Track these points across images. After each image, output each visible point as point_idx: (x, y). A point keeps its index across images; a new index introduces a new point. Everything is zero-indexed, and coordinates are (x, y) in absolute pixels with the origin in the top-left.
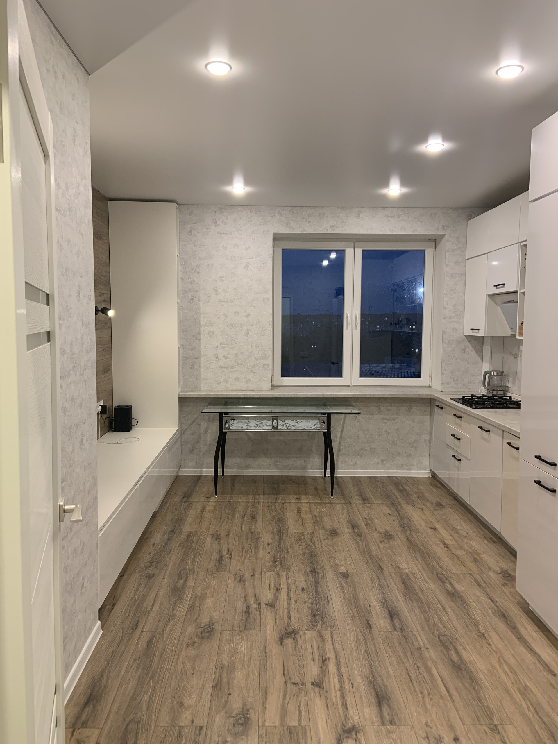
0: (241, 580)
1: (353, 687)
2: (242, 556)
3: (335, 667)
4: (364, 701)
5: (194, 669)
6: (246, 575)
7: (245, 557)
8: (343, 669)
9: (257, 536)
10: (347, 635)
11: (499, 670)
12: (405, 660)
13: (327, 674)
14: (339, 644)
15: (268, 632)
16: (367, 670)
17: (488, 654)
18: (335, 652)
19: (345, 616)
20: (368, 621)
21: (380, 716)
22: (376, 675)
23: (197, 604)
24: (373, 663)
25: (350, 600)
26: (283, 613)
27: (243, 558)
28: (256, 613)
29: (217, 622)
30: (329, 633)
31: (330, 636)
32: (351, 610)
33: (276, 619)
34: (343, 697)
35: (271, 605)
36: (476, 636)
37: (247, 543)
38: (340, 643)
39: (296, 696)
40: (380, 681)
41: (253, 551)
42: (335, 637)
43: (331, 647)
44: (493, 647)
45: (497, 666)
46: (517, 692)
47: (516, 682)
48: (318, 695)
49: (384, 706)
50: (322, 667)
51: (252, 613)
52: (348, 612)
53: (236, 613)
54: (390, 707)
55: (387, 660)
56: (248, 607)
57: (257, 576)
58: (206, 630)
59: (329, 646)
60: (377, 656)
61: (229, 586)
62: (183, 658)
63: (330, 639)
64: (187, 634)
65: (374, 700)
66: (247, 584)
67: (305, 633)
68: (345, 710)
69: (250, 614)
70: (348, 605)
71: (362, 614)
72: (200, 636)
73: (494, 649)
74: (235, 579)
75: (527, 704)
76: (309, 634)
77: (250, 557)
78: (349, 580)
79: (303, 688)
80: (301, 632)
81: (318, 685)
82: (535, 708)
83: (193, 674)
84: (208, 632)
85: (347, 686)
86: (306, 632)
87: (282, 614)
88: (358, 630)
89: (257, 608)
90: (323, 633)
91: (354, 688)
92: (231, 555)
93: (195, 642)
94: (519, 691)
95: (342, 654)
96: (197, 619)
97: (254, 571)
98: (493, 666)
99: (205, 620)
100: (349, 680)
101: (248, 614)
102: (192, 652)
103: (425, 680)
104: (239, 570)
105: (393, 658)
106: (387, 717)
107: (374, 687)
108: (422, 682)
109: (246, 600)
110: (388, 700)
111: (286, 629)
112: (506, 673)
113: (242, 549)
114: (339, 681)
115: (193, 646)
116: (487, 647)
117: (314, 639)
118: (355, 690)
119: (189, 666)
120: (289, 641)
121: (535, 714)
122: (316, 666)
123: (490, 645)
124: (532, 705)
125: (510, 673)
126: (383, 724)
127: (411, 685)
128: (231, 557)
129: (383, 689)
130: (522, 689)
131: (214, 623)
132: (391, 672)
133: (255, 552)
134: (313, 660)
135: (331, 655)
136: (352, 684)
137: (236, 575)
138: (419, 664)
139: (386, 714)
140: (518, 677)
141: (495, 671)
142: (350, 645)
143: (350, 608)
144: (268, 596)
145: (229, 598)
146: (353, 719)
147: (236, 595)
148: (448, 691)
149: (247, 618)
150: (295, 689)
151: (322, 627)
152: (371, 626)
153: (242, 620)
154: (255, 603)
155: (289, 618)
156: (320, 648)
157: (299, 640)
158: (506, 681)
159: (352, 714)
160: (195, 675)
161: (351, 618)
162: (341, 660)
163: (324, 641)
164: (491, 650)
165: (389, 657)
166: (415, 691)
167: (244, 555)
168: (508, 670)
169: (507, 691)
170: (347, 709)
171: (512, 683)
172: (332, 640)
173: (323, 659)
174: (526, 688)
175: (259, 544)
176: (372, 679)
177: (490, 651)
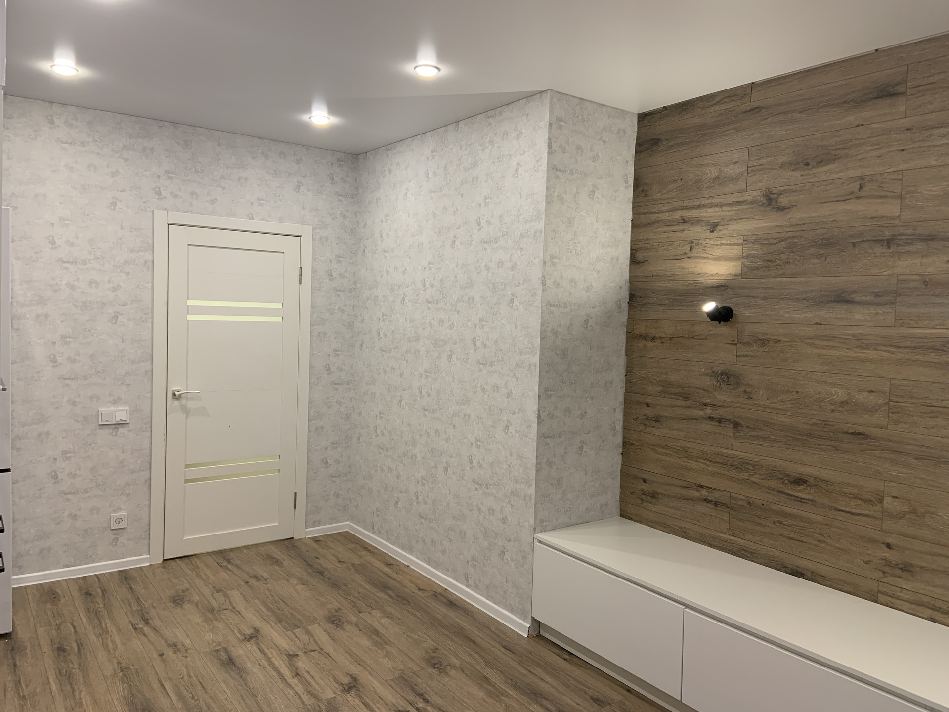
1: (259, 663)
8: (274, 674)
13: (288, 665)
16: (249, 680)
21: (228, 652)
22: (238, 678)
31: (305, 700)
38: (289, 696)
40: (234, 675)
42: (297, 700)
43: (296, 689)
48: (288, 649)
50: (296, 669)
59: (300, 689)
63: (302, 696)
65: (236, 660)
76: (329, 694)
79: (303, 651)
80: (340, 693)
81: (291, 656)
85: (265, 663)
86: (334, 695)
87: (377, 704)
90: (313, 700)
95: (281, 685)
100: (264, 668)
103: (186, 688)
105: (223, 698)
106: (223, 653)
107: (238, 669)
108: (189, 686)
110: (223, 664)
111: (358, 690)
114: (274, 664)
117: (321, 691)
118: (256, 662)
120: (346, 680)
122: (302, 668)
126: (225, 648)
127: (201, 680)
129: (229, 670)
132: (223, 685)
135: (294, 682)
142: (276, 697)
146: (251, 645)
148: (162, 686)
151: (319, 706)
155: (365, 704)
156: (307, 684)
159: (253, 647)
163: (307, 692)
170: (258, 648)
172: (299, 696)
173: (299, 676)
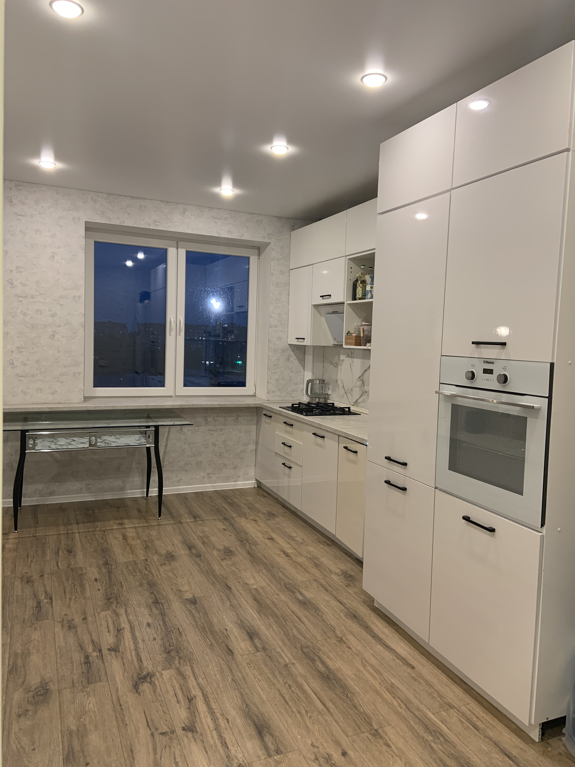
0: (71, 626)
1: (228, 722)
2: (66, 598)
3: (204, 705)
4: (244, 735)
5: (33, 743)
6: (75, 619)
7: (70, 599)
8: (214, 706)
9: (80, 572)
10: (209, 667)
11: (365, 672)
12: (275, 681)
13: (197, 714)
14: (203, 679)
15: (118, 681)
16: (239, 700)
17: (351, 658)
18: (200, 688)
19: (202, 646)
20: (227, 647)
21: (264, 747)
22: (250, 704)
23: (20, 662)
24: (244, 691)
25: (204, 628)
26: (131, 655)
27: (68, 600)
28: (98, 662)
29: (51, 681)
30: (189, 668)
31: (190, 671)
32: (207, 638)
33: (124, 664)
34: (221, 737)
35: (114, 649)
36: (336, 642)
37: (69, 582)
38: (203, 677)
39: (168, 748)
40: (255, 709)
41: (79, 591)
42: (197, 672)
43: (195, 683)
44: (353, 649)
45: (362, 669)
46: (386, 691)
47: (382, 681)
48: (192, 740)
49: (266, 736)
50: (189, 708)
51: (93, 662)
52: (205, 641)
53: (73, 666)
54: (272, 735)
55: (257, 685)
56: (87, 657)
57: (90, 619)
58: (39, 693)
59: (192, 683)
60: (246, 682)
61: (56, 636)
62: (15, 733)
63: (191, 675)
64: (14, 702)
65: (254, 733)
66: (79, 630)
67: (162, 674)
68: (226, 750)
69: (91, 664)
70: (203, 634)
71: (220, 640)
72: (33, 701)
73: (355, 651)
74: (62, 626)
75: (397, 702)
76: (167, 674)
77: (76, 598)
78: (198, 606)
79: (174, 736)
80: (157, 673)
81: (190, 729)
82: (405, 705)
83: (34, 749)
84: (42, 695)
85: (222, 722)
86: (163, 672)
87: (130, 658)
88: (220, 659)
89: (99, 656)
90: (183, 669)
91: (230, 722)
92: (51, 598)
93: (27, 711)
94: (388, 690)
95: (208, 689)
96: (23, 682)
97: (84, 613)
98: (358, 670)
99: (34, 681)
100: (223, 715)
101: (89, 665)
102: (26, 723)
103: (300, 699)
104: (66, 615)
105: (262, 682)
106: (272, 747)
107: (250, 718)
108: (297, 701)
109: (82, 649)
110: (268, 727)
111: (138, 674)
112: (371, 674)
113: (65, 590)
114: (212, 719)
115: (26, 715)
116: (348, 652)
117: (173, 678)
118: (231, 725)
119: (25, 741)
120: (145, 687)
121: (407, 710)
122: (183, 709)
123: (350, 648)
124: (402, 702)
125: (375, 674)
126: (270, 755)
127: (287, 706)
128: (52, 601)
129: (260, 718)
130: (389, 688)
131: (47, 683)
132: (264, 697)
133: (81, 592)
134: (178, 702)
135: (196, 692)
136: (227, 719)
137: (62, 621)
138: (289, 682)
139: (270, 745)
140: (383, 676)
141: (361, 674)
142: (215, 676)
143: (206, 636)
144: (109, 640)
145: (60, 650)
146: (237, 758)
147: (68, 645)
148: (324, 705)
149: (88, 670)
150: (164, 740)
151: (179, 664)
152: (232, 652)
153: (83, 673)
154: (94, 650)
155: (140, 660)
156: (183, 688)
157: (157, 682)
158: (374, 683)
159: (235, 753)
160: (36, 750)
161: (210, 648)
162: (208, 696)
163: (186, 678)
164: (353, 653)
165: (258, 681)
166: (293, 712)
167: (68, 597)
168: (372, 671)
169: (378, 693)
170: (228, 748)
171: (379, 683)
172: (194, 675)
173: (188, 698)
174: (392, 685)
175: (85, 581)
176: (246, 709)
177: (352, 655)
